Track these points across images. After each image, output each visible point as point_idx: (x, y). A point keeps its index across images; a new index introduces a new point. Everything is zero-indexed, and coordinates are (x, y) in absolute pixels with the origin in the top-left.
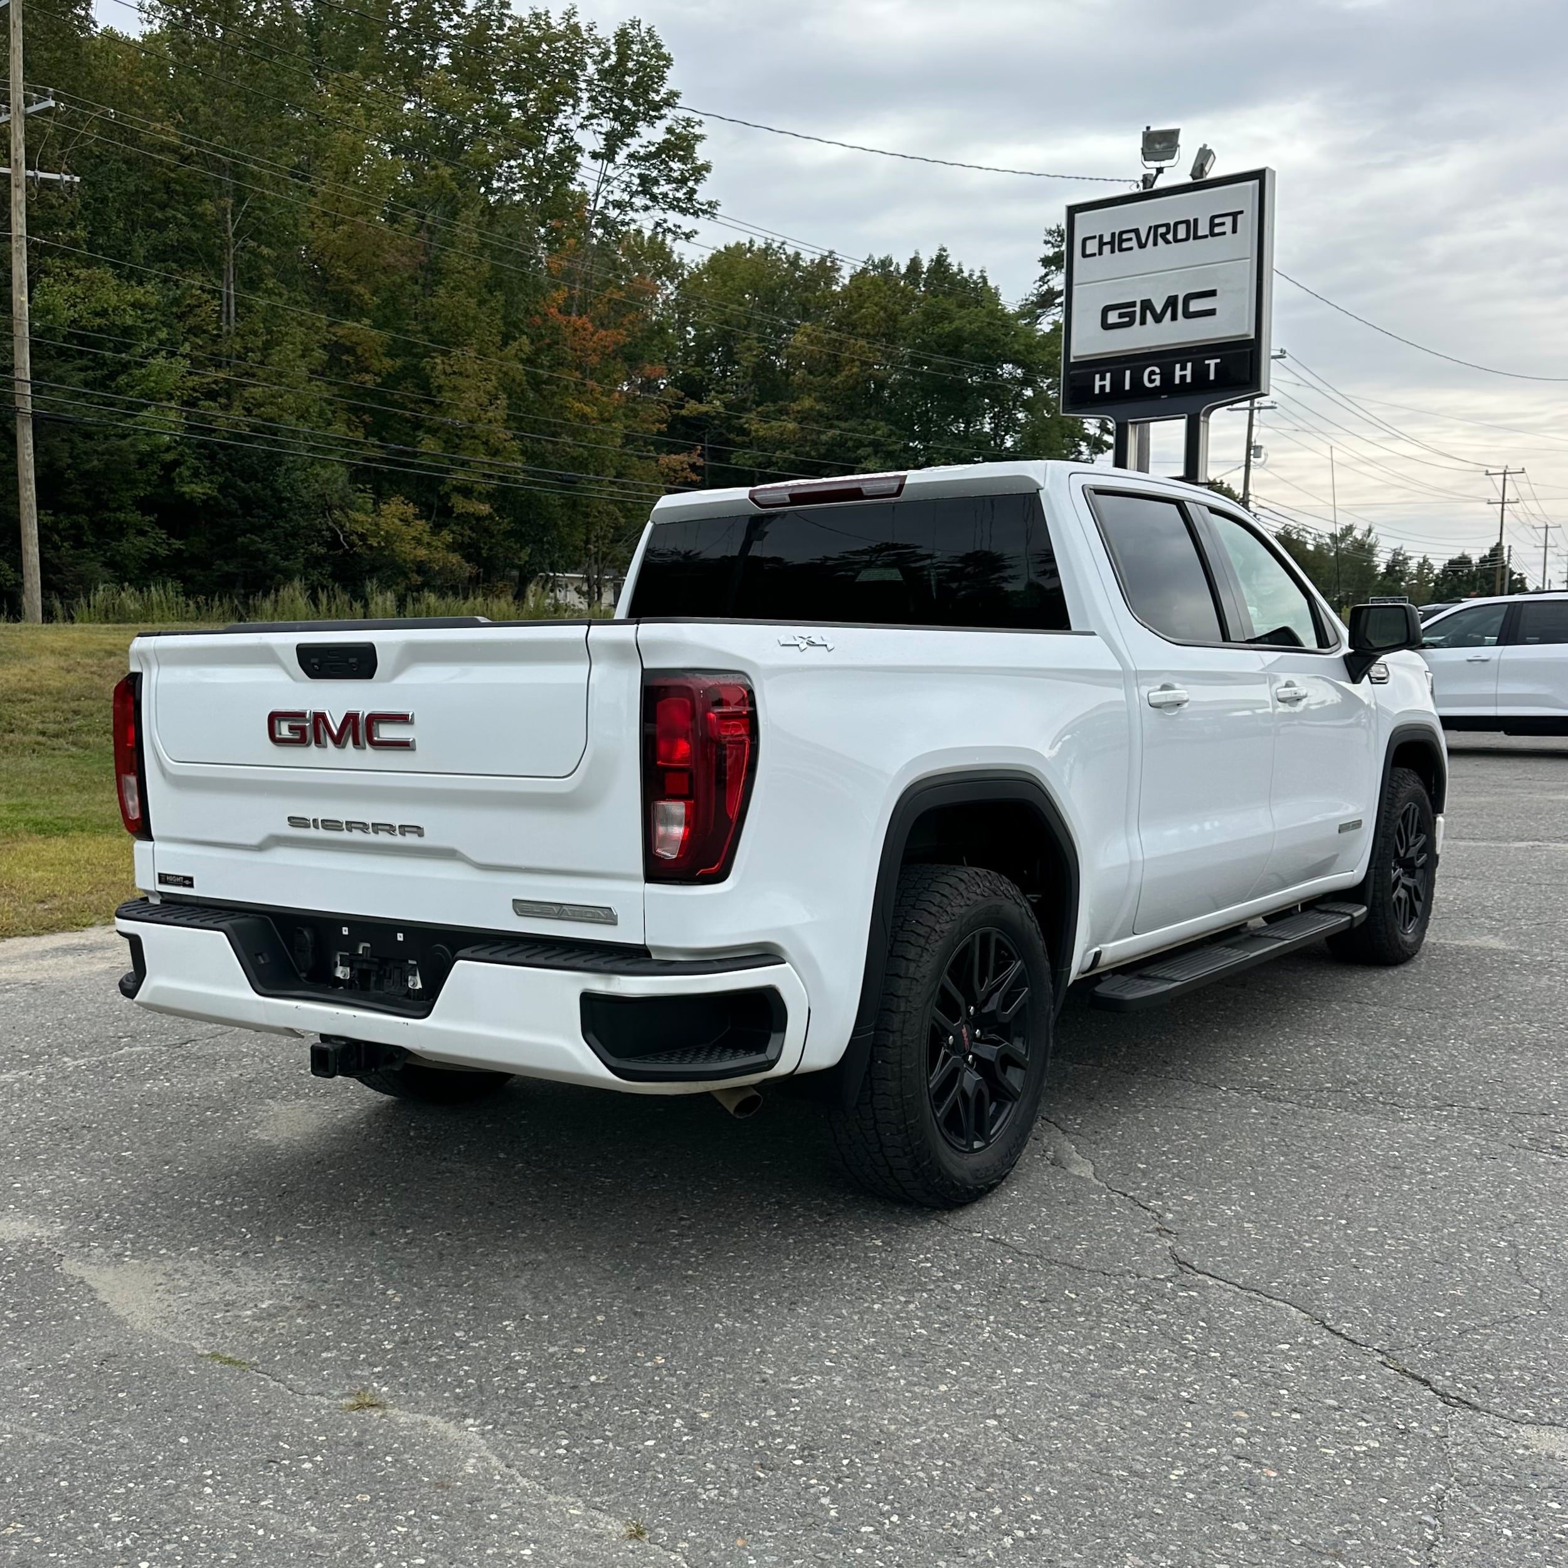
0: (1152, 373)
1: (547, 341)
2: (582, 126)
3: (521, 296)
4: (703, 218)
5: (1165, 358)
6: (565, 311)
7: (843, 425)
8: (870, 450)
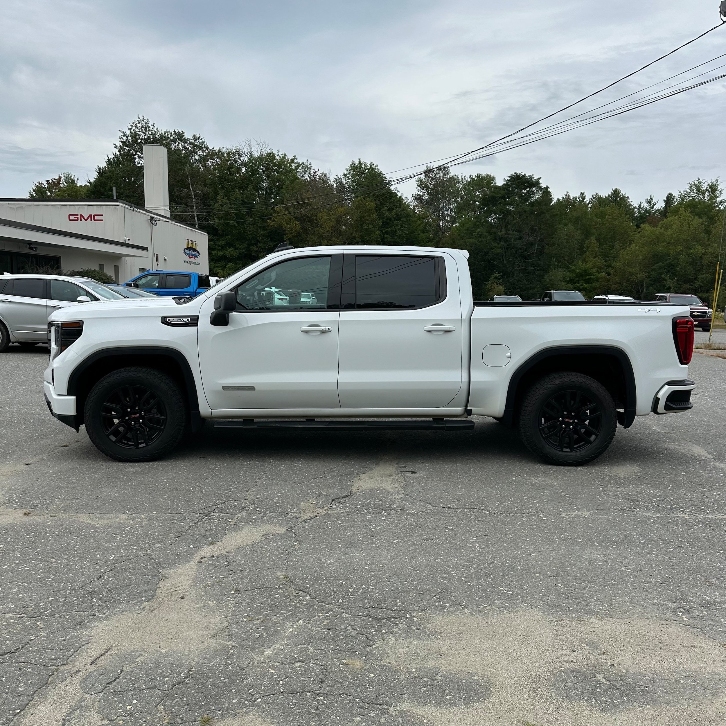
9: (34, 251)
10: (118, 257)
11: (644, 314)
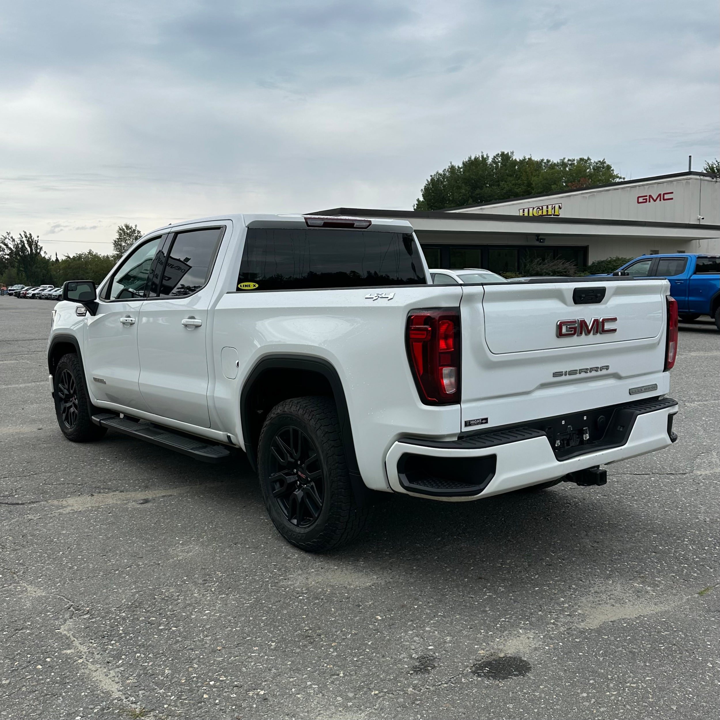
9: (540, 242)
10: (687, 241)
11: (370, 303)
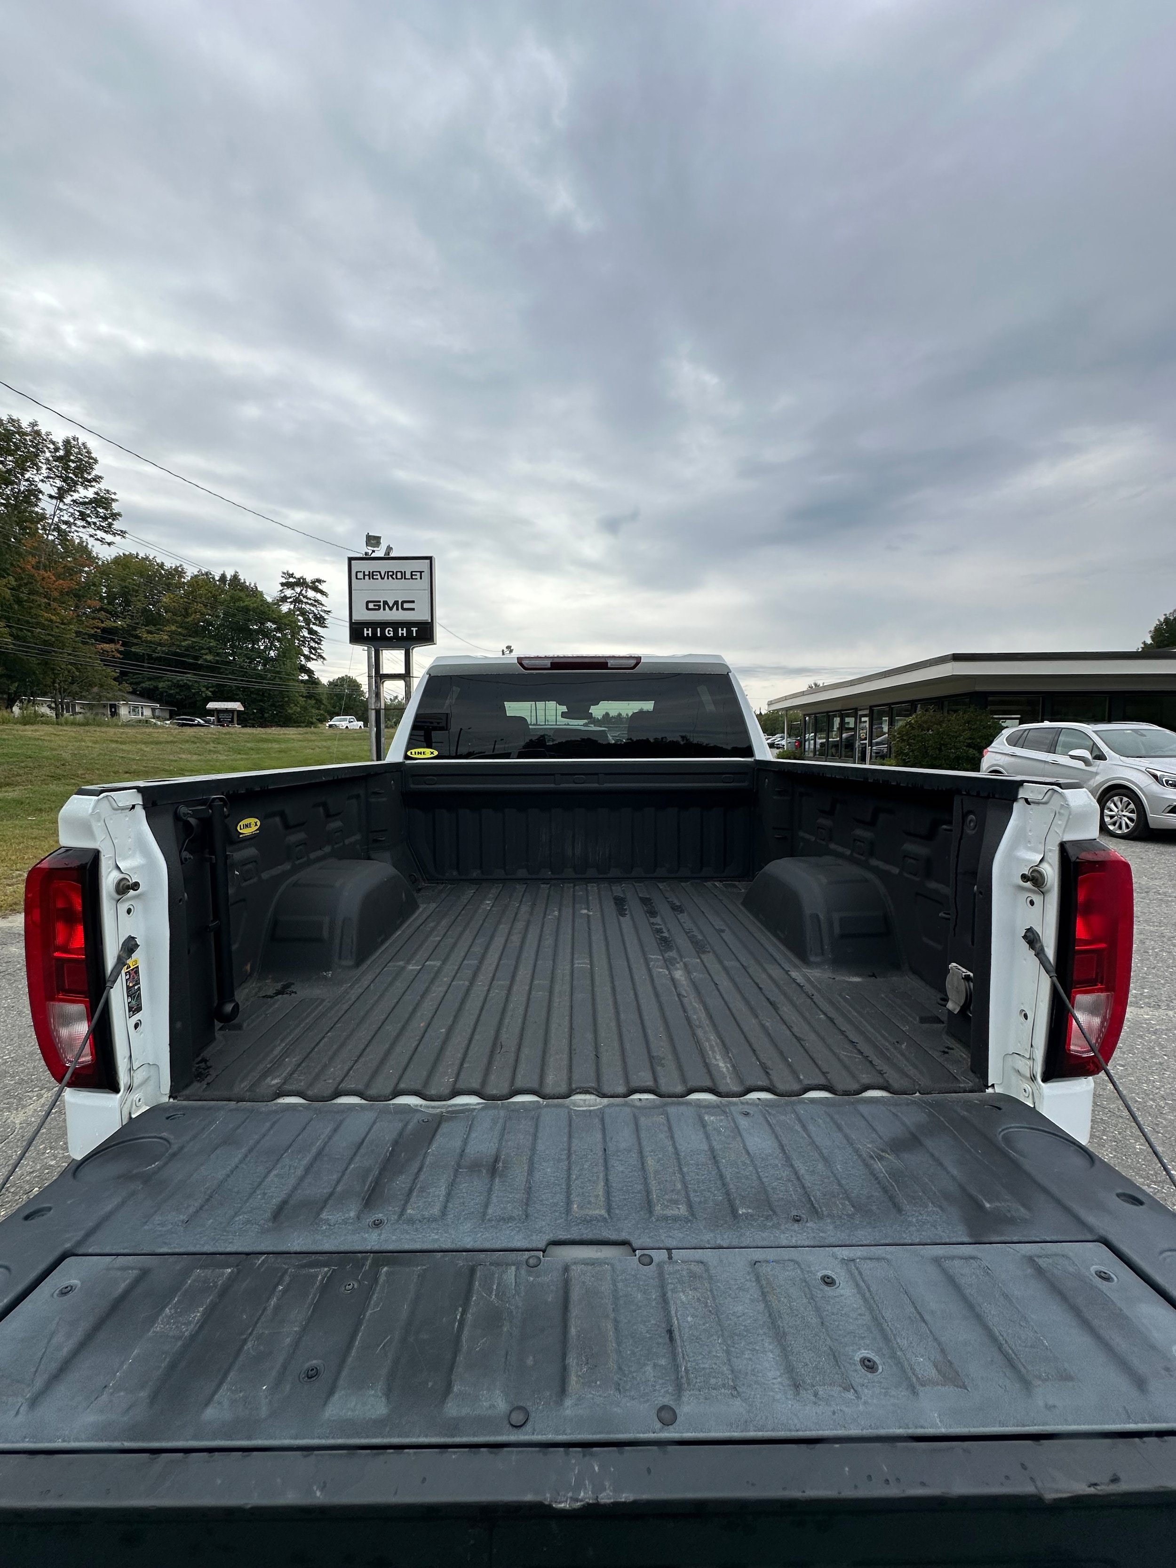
0: (389, 630)
1: (25, 581)
2: (42, 481)
3: (7, 556)
4: (118, 538)
5: (395, 625)
6: (37, 568)
7: (193, 640)
8: (207, 651)
